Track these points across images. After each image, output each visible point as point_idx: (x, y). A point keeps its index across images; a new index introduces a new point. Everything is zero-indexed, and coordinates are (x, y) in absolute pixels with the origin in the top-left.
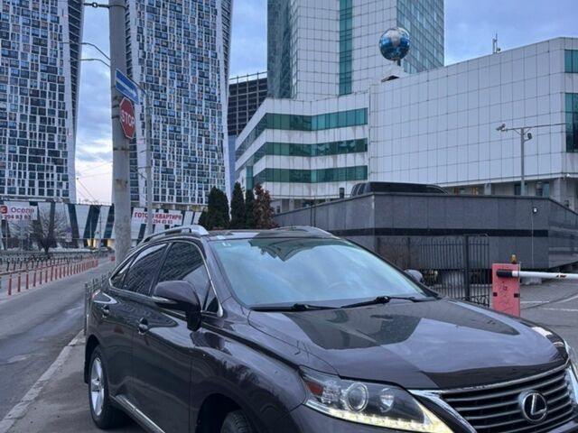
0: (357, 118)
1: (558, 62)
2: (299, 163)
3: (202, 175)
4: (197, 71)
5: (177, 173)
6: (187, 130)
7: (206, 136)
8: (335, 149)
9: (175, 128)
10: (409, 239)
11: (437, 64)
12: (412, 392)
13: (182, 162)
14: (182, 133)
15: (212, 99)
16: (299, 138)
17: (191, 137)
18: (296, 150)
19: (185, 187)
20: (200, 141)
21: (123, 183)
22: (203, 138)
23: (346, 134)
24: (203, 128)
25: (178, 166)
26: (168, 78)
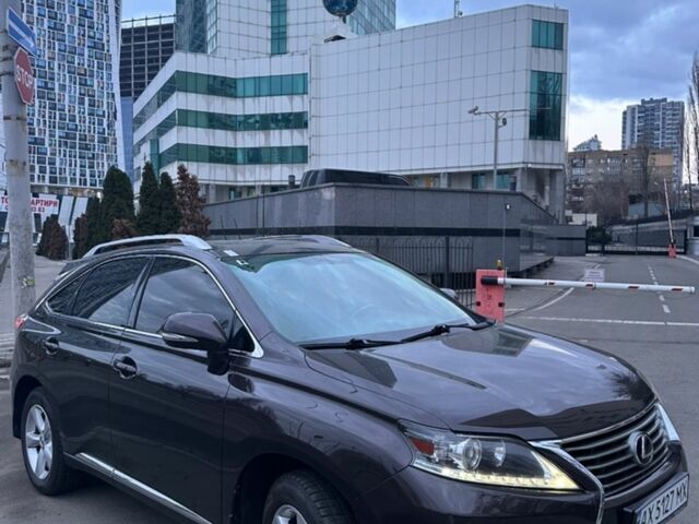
0: (294, 85)
1: (524, 33)
2: (222, 139)
3: (86, 148)
4: (77, 8)
5: (50, 145)
6: (63, 87)
7: (89, 96)
8: (267, 122)
9: (46, 83)
10: (378, 240)
11: (388, 26)
12: (533, 444)
13: (57, 130)
14: (57, 91)
15: (98, 46)
16: (220, 105)
17: (68, 97)
18: (215, 121)
19: (61, 164)
20: (82, 102)
21: (20, 165)
22: (86, 99)
23: (281, 105)
24: (86, 85)
25: (50, 136)
26: (35, 15)
